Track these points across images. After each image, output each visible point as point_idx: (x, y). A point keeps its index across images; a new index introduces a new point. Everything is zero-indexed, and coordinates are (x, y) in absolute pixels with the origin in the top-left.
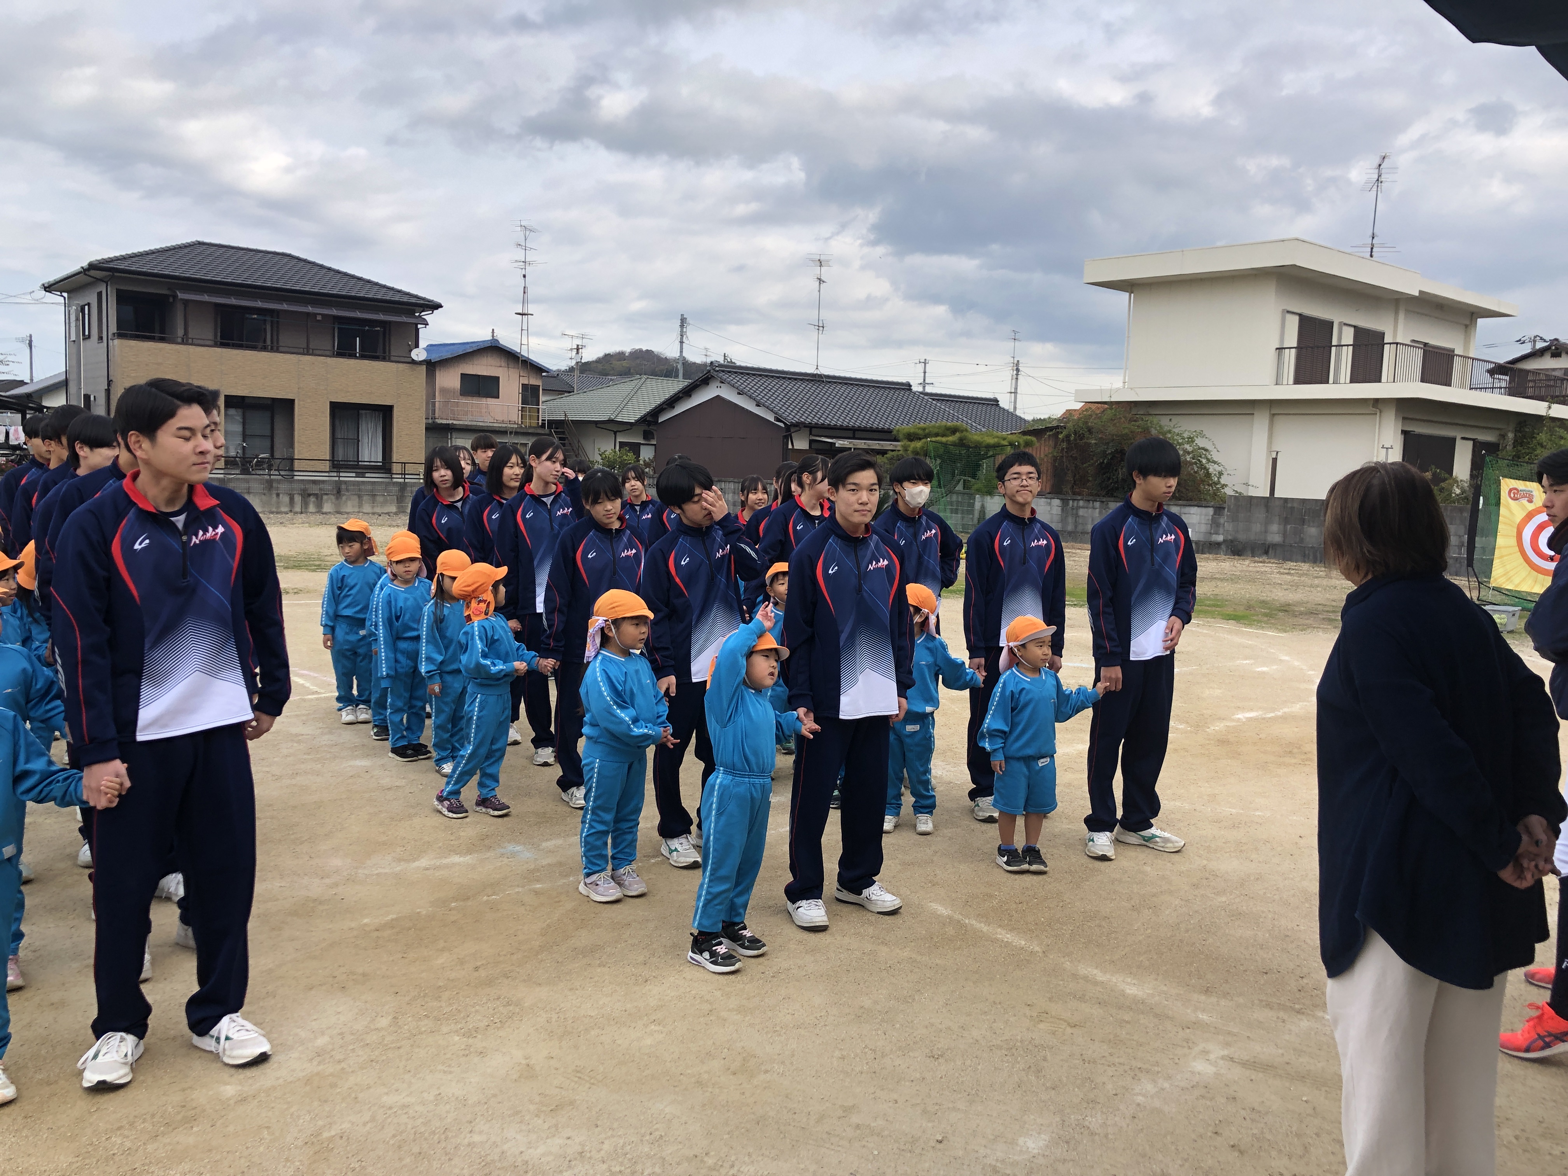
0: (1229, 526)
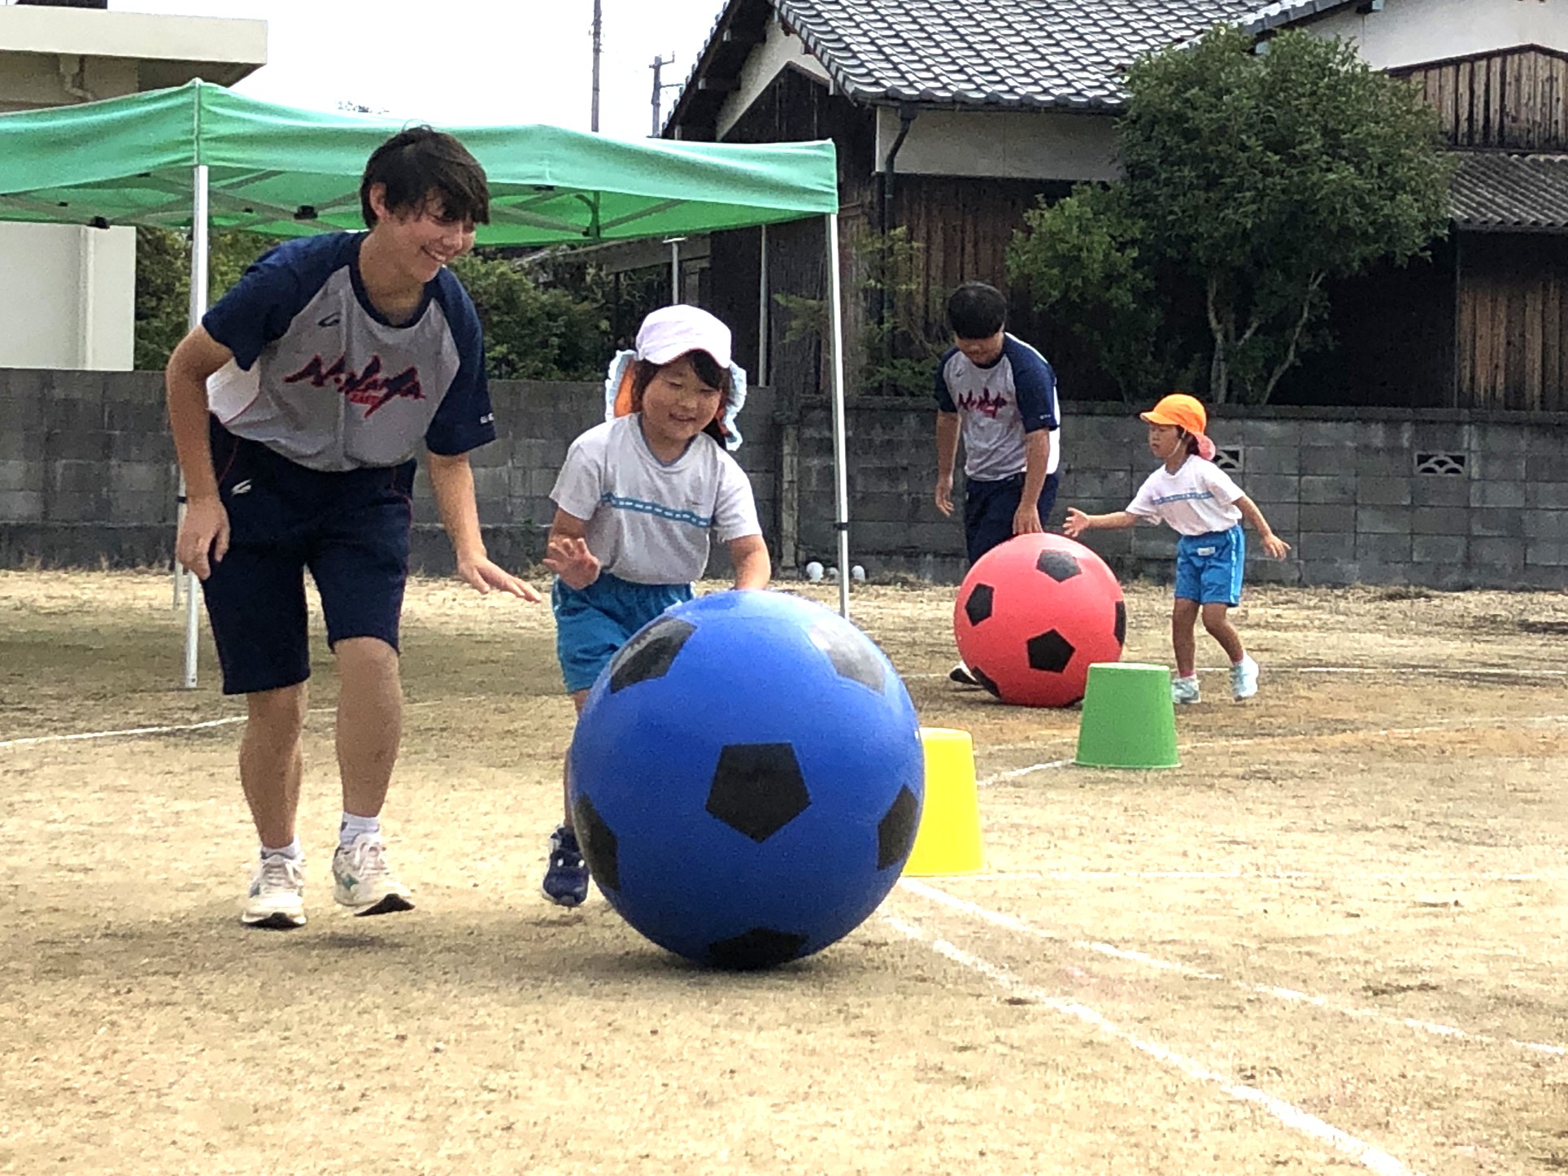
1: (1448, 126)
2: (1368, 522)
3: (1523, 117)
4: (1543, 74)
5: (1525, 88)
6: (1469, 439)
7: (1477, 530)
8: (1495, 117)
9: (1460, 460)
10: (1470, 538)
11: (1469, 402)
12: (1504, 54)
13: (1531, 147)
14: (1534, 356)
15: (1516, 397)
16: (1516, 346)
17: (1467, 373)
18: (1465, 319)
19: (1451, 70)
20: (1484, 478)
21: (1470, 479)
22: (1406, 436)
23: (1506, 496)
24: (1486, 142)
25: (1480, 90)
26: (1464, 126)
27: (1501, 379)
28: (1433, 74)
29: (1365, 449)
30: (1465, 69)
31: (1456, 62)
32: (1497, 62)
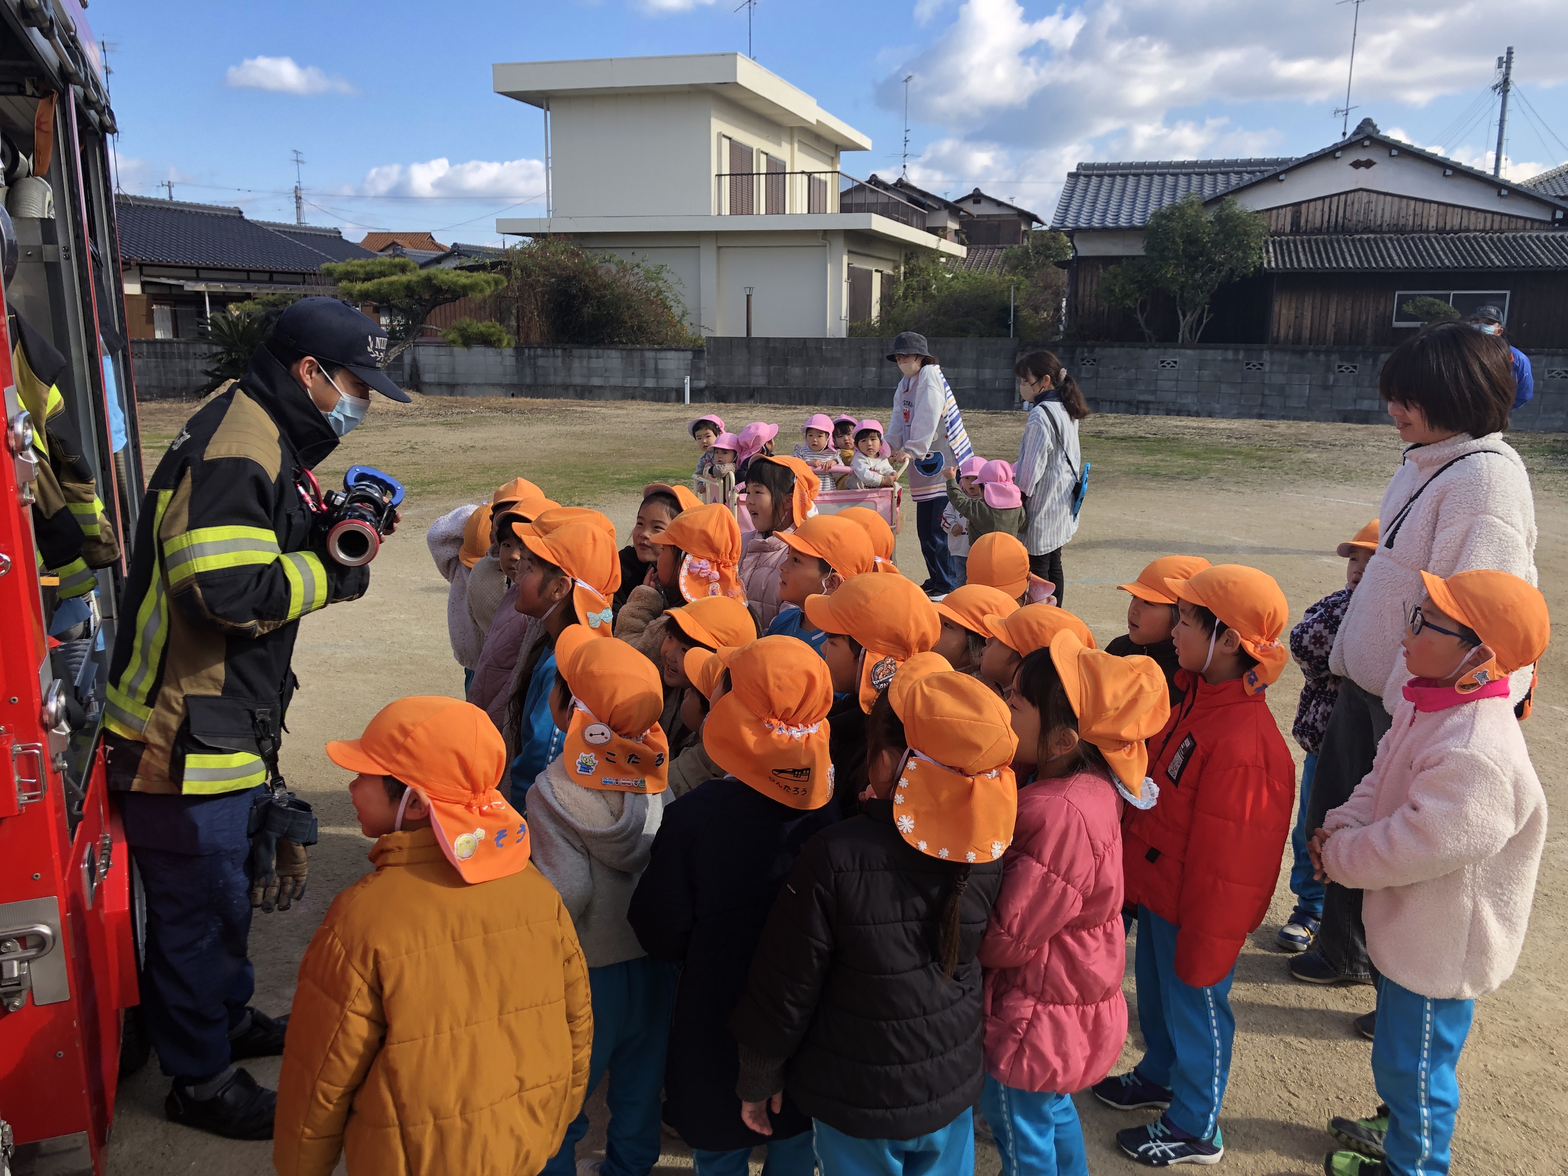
0: (710, 371)
1: (1318, 223)
2: (1225, 388)
3: (1354, 218)
4: (1365, 200)
5: (1356, 206)
6: (1266, 356)
7: (1267, 392)
8: (1340, 220)
9: (1262, 365)
10: (1264, 395)
11: (1276, 341)
12: (1346, 193)
13: (1357, 232)
14: (1307, 322)
15: (1297, 340)
16: (1299, 317)
17: (1276, 329)
18: (1276, 309)
19: (1321, 202)
20: (1271, 372)
21: (1265, 372)
22: (1241, 355)
23: (1279, 379)
24: (1336, 231)
25: (1334, 208)
26: (1325, 224)
27: (1291, 331)
28: (1312, 204)
29: (1225, 360)
30: (1327, 201)
31: (1323, 198)
32: (1343, 198)
